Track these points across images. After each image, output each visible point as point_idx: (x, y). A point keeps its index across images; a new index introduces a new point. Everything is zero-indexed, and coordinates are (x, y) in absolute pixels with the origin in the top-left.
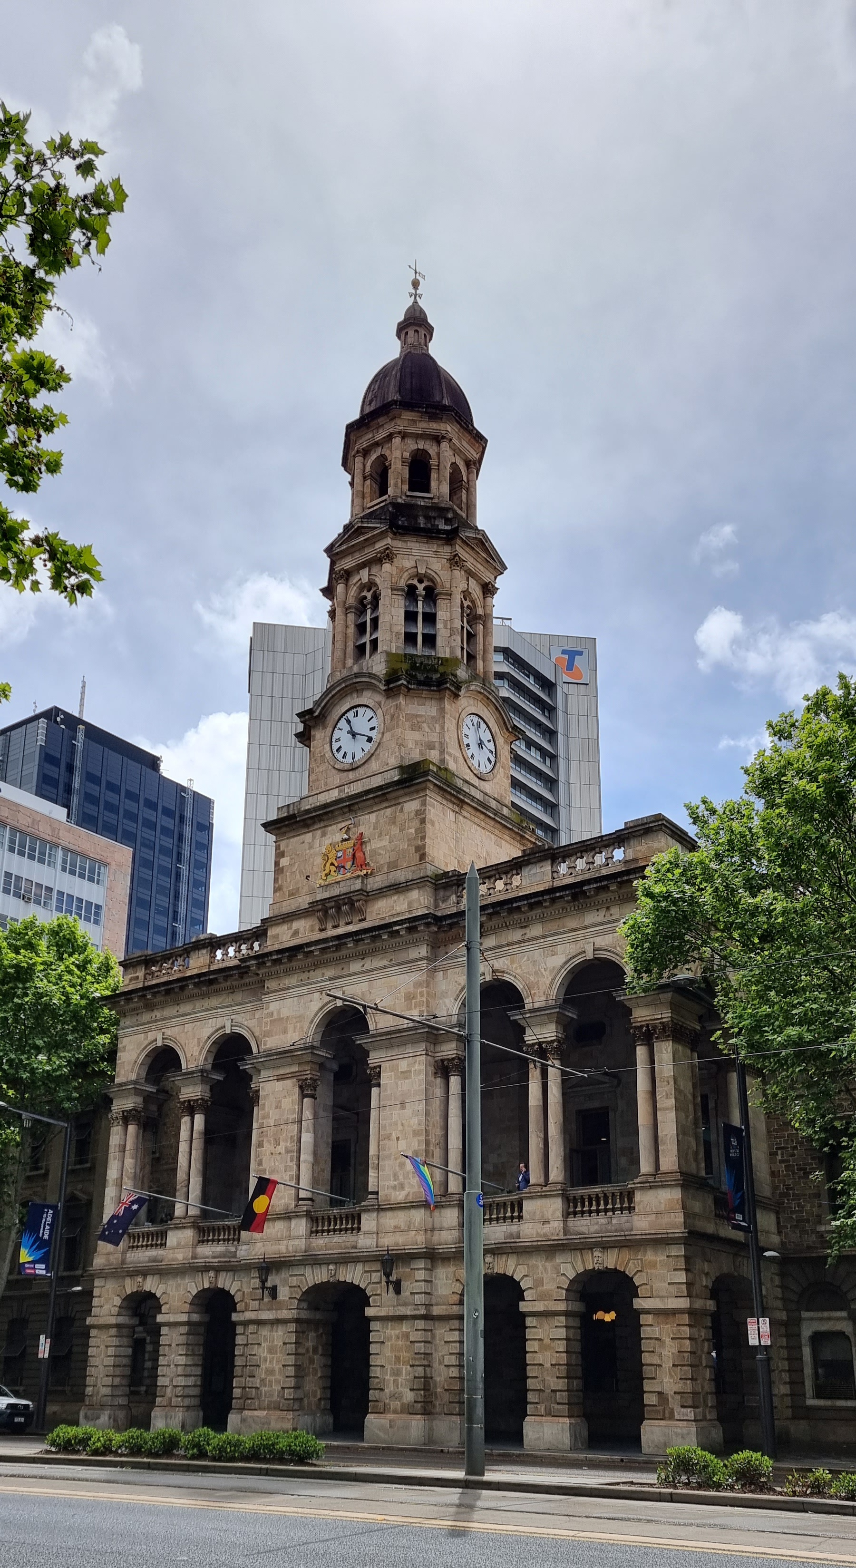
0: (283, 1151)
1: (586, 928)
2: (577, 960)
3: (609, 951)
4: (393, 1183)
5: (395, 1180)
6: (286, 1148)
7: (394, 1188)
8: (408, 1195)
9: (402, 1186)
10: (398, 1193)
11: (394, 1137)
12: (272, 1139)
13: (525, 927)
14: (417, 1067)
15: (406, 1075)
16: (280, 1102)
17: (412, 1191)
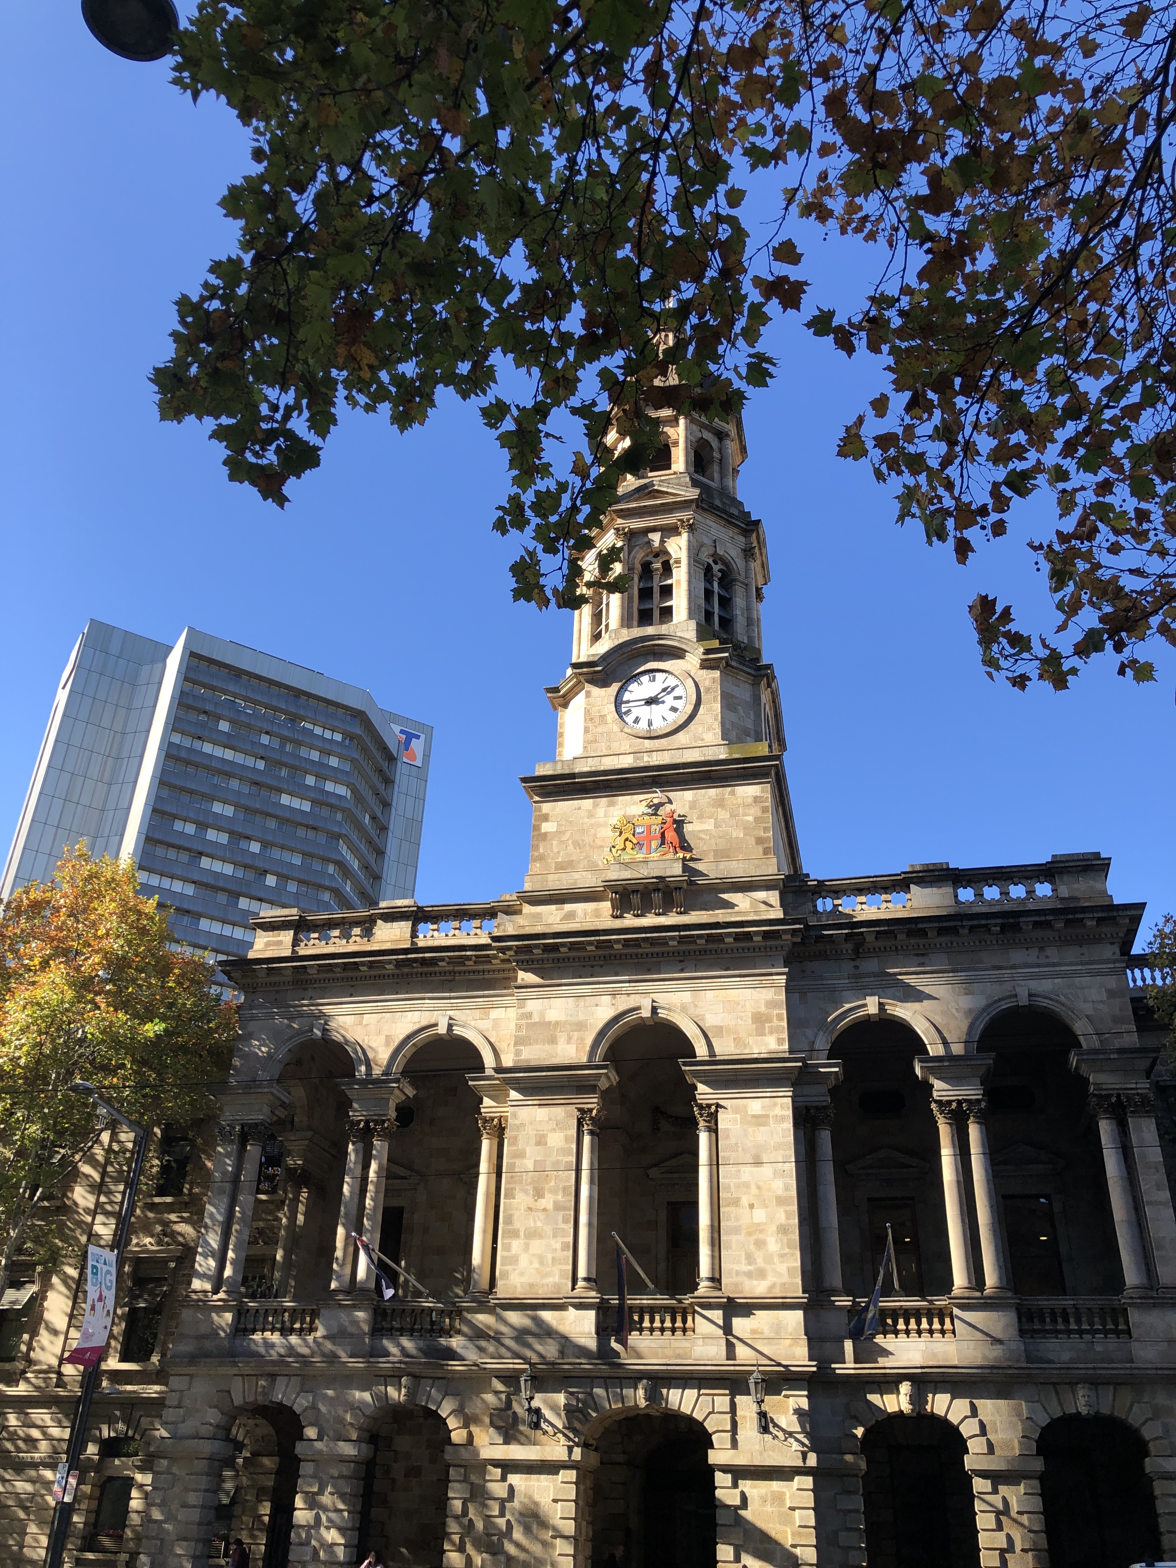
0: (550, 1206)
1: (1014, 967)
2: (1005, 1005)
3: (1051, 999)
4: (745, 1268)
5: (750, 1264)
6: (555, 1202)
7: (749, 1275)
8: (773, 1286)
9: (761, 1274)
10: (755, 1282)
11: (745, 1201)
12: (530, 1188)
13: (923, 955)
14: (778, 1111)
15: (760, 1120)
16: (544, 1136)
17: (779, 1281)
